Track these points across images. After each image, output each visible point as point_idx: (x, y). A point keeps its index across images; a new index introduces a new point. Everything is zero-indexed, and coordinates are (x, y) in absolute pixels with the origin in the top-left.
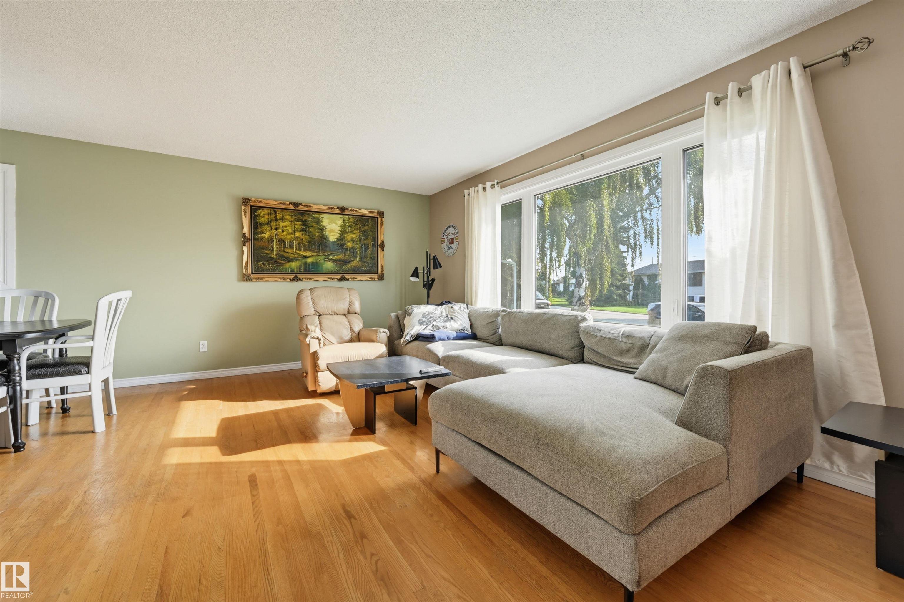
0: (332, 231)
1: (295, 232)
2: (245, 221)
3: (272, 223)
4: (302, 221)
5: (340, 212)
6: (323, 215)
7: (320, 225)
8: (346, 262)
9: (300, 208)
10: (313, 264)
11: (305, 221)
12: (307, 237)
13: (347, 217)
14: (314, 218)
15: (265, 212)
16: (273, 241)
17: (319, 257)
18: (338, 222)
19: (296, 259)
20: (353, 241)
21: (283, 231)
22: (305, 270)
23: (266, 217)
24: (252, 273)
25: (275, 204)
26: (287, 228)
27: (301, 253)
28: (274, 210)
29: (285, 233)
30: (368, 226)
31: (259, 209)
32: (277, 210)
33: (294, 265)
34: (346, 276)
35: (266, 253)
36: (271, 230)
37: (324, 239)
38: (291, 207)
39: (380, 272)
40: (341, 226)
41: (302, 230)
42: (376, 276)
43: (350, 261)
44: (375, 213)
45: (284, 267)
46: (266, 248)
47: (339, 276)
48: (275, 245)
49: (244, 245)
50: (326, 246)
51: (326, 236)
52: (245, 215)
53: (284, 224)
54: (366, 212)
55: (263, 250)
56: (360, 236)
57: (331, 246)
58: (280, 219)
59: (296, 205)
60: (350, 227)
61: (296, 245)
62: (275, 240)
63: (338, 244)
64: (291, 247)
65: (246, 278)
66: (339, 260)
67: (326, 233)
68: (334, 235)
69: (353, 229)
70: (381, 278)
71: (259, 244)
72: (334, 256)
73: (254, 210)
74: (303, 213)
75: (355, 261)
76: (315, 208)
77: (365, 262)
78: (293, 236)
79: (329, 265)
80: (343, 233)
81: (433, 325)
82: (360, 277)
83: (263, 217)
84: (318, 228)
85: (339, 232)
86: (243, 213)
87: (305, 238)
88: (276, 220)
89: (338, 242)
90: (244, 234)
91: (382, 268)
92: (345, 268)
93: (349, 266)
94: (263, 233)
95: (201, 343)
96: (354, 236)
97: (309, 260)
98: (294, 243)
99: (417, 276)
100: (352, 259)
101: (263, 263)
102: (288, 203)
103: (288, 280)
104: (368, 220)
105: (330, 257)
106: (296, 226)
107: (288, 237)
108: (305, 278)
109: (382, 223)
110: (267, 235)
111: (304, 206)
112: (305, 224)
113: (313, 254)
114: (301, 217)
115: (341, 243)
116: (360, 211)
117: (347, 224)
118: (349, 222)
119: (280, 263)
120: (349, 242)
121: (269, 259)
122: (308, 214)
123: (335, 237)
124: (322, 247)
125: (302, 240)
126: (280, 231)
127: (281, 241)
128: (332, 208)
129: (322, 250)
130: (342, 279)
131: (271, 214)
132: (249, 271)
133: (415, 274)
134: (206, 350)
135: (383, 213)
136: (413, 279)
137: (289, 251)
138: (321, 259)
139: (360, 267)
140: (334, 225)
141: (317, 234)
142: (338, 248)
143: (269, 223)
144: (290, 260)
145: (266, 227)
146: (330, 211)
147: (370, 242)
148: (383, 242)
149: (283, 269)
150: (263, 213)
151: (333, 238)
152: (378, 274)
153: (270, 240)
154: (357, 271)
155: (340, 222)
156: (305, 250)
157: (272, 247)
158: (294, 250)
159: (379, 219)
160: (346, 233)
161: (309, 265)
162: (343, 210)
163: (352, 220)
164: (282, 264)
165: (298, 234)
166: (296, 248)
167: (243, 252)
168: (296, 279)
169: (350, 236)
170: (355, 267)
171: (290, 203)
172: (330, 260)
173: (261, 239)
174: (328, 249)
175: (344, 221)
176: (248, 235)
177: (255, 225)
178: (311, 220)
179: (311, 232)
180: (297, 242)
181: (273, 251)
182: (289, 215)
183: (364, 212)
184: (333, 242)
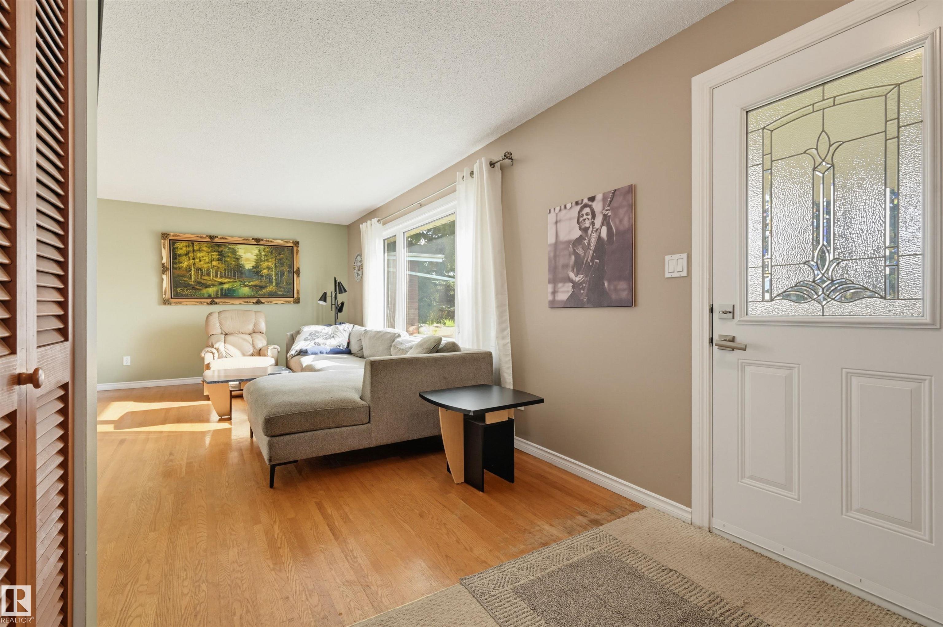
0: (247, 260)
1: (212, 261)
2: (165, 253)
3: (190, 255)
4: (218, 252)
5: (255, 243)
6: (239, 246)
7: (236, 255)
8: (262, 287)
9: (216, 240)
10: (229, 289)
11: (222, 251)
12: (223, 265)
13: (263, 247)
14: (230, 248)
15: (184, 244)
16: (191, 270)
17: (236, 283)
18: (253, 251)
19: (213, 285)
20: (268, 268)
21: (200, 261)
22: (222, 295)
23: (184, 249)
24: (171, 298)
25: (193, 238)
26: (204, 258)
27: (217, 280)
28: (192, 243)
29: (202, 263)
30: (284, 254)
31: (178, 242)
32: (194, 243)
33: (211, 290)
34: (261, 300)
35: (185, 281)
36: (189, 260)
37: (240, 267)
38: (208, 239)
39: (295, 296)
40: (257, 255)
41: (218, 260)
42: (292, 299)
43: (266, 287)
44: (290, 242)
45: (202, 292)
46: (184, 276)
47: (255, 300)
48: (193, 273)
49: (163, 274)
50: (242, 273)
51: (242, 264)
52: (164, 247)
53: (202, 254)
54: (281, 242)
55: (181, 278)
56: (276, 264)
57: (247, 274)
58: (197, 250)
59: (212, 237)
60: (266, 256)
61: (213, 273)
62: (192, 268)
63: (254, 271)
64: (208, 274)
65: (166, 302)
66: (255, 286)
67: (242, 262)
68: (250, 263)
69: (268, 258)
70: (297, 301)
71: (178, 272)
72: (250, 282)
73: (173, 243)
74: (219, 245)
75: (271, 287)
76: (230, 240)
77: (281, 287)
78: (210, 265)
79: (245, 290)
80: (259, 261)
81: (315, 342)
82: (275, 300)
83: (181, 249)
84: (234, 258)
85: (255, 261)
86: (162, 245)
87: (222, 266)
88: (194, 251)
89: (254, 270)
90: (163, 264)
91: (298, 293)
92: (261, 293)
93: (264, 291)
94: (181, 263)
95: (125, 358)
96: (270, 264)
97: (226, 286)
98: (211, 271)
99: (325, 300)
100: (268, 285)
101: (181, 289)
102: (205, 236)
103: (205, 304)
104: (284, 249)
105: (246, 283)
106: (213, 256)
107: (205, 266)
108: (221, 302)
109: (297, 252)
110: (185, 265)
111: (221, 238)
112: (221, 254)
113: (229, 280)
114: (217, 248)
115: (256, 271)
116: (275, 241)
117: (263, 253)
118: (265, 252)
119: (198, 289)
120: (264, 269)
121: (187, 286)
122: (224, 245)
123: (251, 265)
124: (238, 274)
125: (219, 268)
126: (198, 260)
127: (199, 270)
128: (247, 240)
129: (238, 276)
130: (258, 302)
131: (189, 246)
132: (168, 296)
133: (324, 298)
134: (129, 364)
135: (298, 243)
136: (322, 303)
137: (205, 278)
138: (237, 285)
139: (276, 292)
140: (249, 254)
141: (233, 263)
142: (254, 275)
143: (186, 255)
144: (207, 286)
145: (184, 258)
146: (246, 242)
147: (286, 269)
148: (299, 269)
149: (200, 294)
150: (181, 245)
151: (248, 266)
152: (293, 297)
153: (189, 269)
154: (272, 295)
155: (256, 252)
156: (221, 277)
157: (190, 275)
158: (211, 276)
159: (295, 248)
160: (261, 261)
161: (226, 290)
162: (258, 241)
163: (267, 250)
164: (200, 290)
165: (214, 263)
166: (213, 275)
167: (162, 280)
168: (212, 303)
169: (265, 264)
170: (271, 292)
171: (207, 236)
172: (245, 286)
173: (180, 268)
174: (244, 276)
175: (259, 250)
176: (168, 265)
177: (174, 256)
178: (227, 250)
179: (227, 261)
180: (214, 271)
181: (191, 278)
182: (206, 247)
183: (279, 242)
184: (249, 270)
